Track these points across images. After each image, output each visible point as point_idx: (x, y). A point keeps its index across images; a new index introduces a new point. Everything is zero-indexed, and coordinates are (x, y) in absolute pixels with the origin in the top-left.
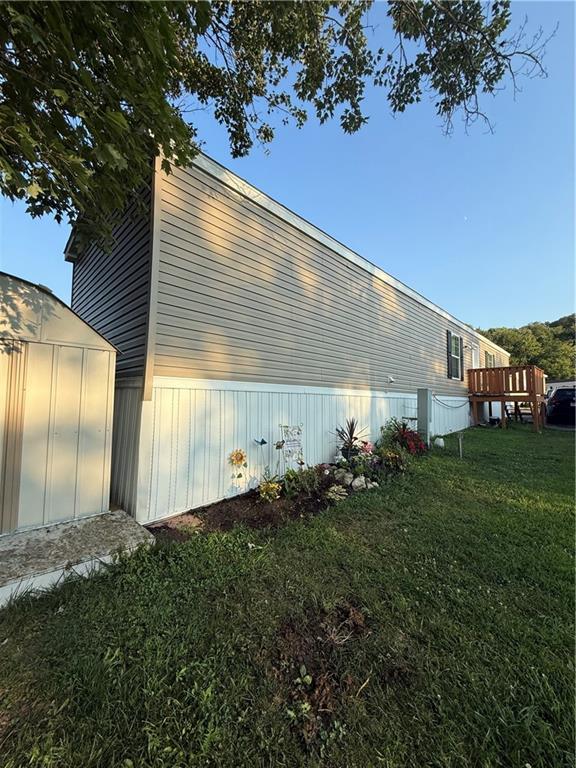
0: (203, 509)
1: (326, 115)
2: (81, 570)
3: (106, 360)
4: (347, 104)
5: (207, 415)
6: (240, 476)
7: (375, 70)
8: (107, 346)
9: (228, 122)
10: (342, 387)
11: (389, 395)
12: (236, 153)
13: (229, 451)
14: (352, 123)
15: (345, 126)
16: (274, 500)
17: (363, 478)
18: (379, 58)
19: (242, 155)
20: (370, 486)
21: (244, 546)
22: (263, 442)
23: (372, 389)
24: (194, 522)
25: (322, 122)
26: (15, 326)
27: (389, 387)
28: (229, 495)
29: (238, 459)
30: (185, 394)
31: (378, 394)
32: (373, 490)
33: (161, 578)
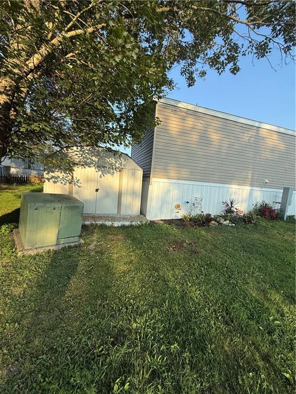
0: (165, 220)
1: (222, 71)
2: (133, 223)
3: (140, 173)
4: (232, 64)
5: (169, 191)
6: (178, 212)
7: (242, 51)
8: (141, 169)
9: (186, 75)
10: (229, 184)
11: (264, 189)
12: (190, 85)
13: (176, 204)
14: (235, 70)
15: (232, 72)
16: (187, 221)
17: (228, 222)
18: (242, 47)
19: (192, 86)
20: (230, 225)
21: (173, 229)
22: (188, 202)
23: (251, 186)
24: (162, 222)
25: (220, 74)
26: (121, 165)
27: (265, 185)
28: (174, 218)
29: (178, 206)
30: (161, 184)
31: (255, 188)
32: (232, 227)
33: (150, 229)
